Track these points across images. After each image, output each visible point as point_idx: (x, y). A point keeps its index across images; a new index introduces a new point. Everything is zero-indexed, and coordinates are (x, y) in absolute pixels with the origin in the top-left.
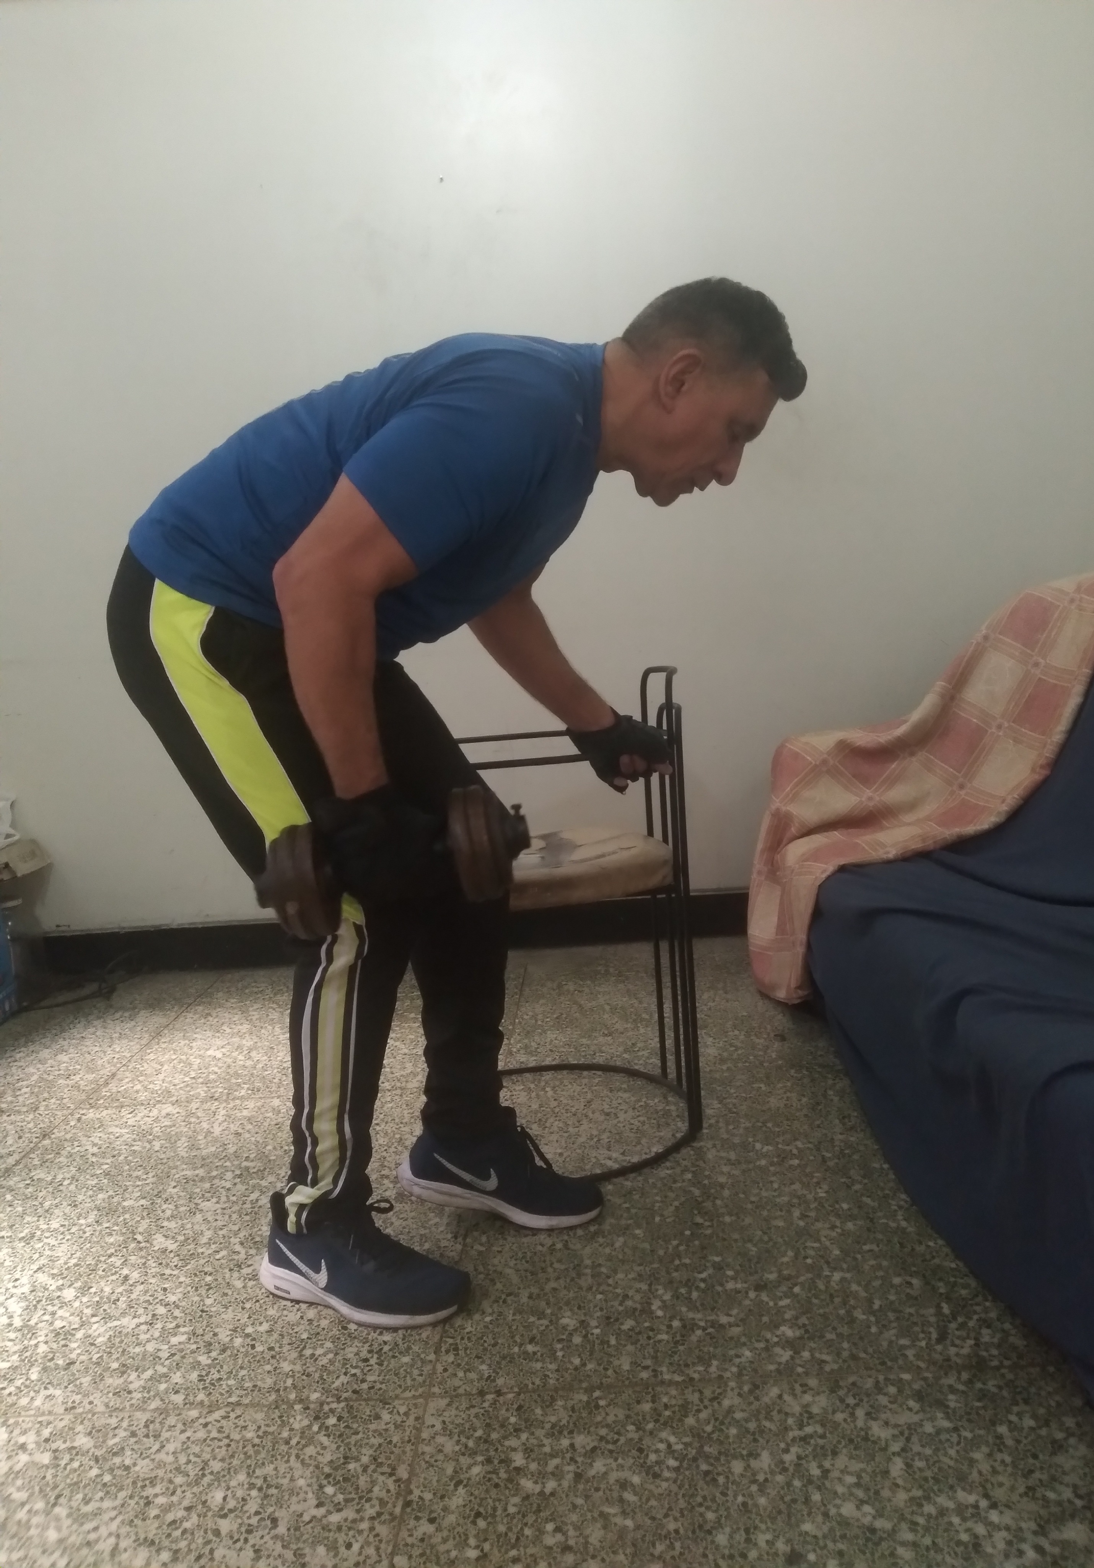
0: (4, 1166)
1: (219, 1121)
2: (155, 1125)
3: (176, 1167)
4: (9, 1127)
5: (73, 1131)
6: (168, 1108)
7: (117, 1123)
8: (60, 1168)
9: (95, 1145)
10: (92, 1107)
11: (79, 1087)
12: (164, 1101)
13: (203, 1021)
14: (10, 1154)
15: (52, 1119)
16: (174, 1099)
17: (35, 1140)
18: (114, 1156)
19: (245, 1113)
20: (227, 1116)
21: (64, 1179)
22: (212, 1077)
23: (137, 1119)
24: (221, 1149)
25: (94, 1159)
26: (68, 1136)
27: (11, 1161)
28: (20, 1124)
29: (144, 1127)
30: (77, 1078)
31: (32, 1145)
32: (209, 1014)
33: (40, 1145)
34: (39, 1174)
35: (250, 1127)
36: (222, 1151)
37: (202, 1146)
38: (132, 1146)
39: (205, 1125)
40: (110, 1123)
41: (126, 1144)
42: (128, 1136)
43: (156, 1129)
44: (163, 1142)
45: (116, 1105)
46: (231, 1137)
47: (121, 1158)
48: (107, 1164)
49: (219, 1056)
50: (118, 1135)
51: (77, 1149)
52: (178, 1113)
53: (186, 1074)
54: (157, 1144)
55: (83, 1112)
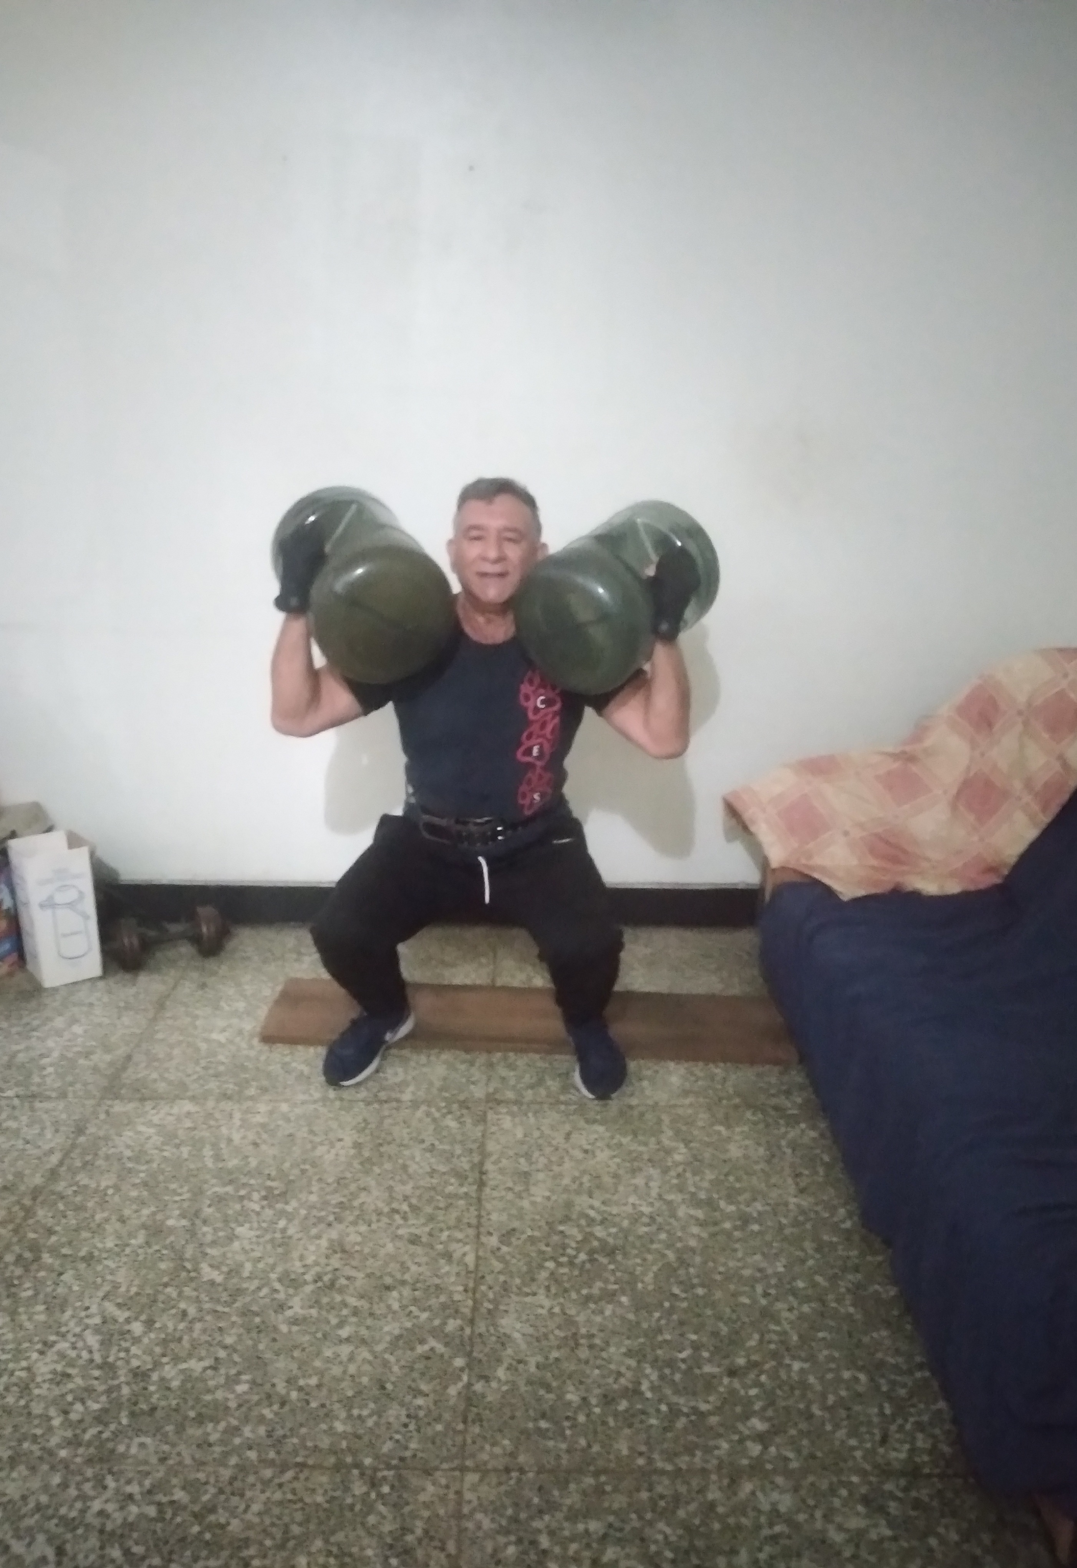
0: (48, 1166)
1: (236, 1127)
2: (179, 1126)
3: (206, 1182)
4: (45, 1117)
5: (105, 1127)
6: (188, 1106)
7: (142, 1120)
8: (102, 1173)
9: (128, 1147)
10: (117, 1098)
11: (98, 1070)
12: (182, 1095)
14: (51, 1151)
15: (83, 1110)
16: (189, 1094)
17: (72, 1136)
18: (147, 1162)
19: (259, 1119)
20: (242, 1120)
21: (108, 1187)
22: (221, 1068)
23: (161, 1116)
24: (242, 1163)
25: (130, 1165)
26: (101, 1133)
27: (54, 1159)
28: (52, 1113)
29: (169, 1128)
30: (95, 1058)
31: (70, 1142)
33: (77, 1142)
34: (83, 1179)
35: (265, 1136)
36: (245, 1165)
37: (226, 1157)
38: (162, 1150)
39: (224, 1131)
40: (136, 1120)
41: (157, 1148)
42: (155, 1138)
43: (180, 1132)
44: (189, 1148)
45: (138, 1096)
46: (251, 1147)
47: (155, 1165)
48: (143, 1172)
49: (223, 1040)
50: (147, 1135)
51: (112, 1150)
52: (197, 1112)
53: (197, 1063)
54: (185, 1151)
55: (109, 1102)
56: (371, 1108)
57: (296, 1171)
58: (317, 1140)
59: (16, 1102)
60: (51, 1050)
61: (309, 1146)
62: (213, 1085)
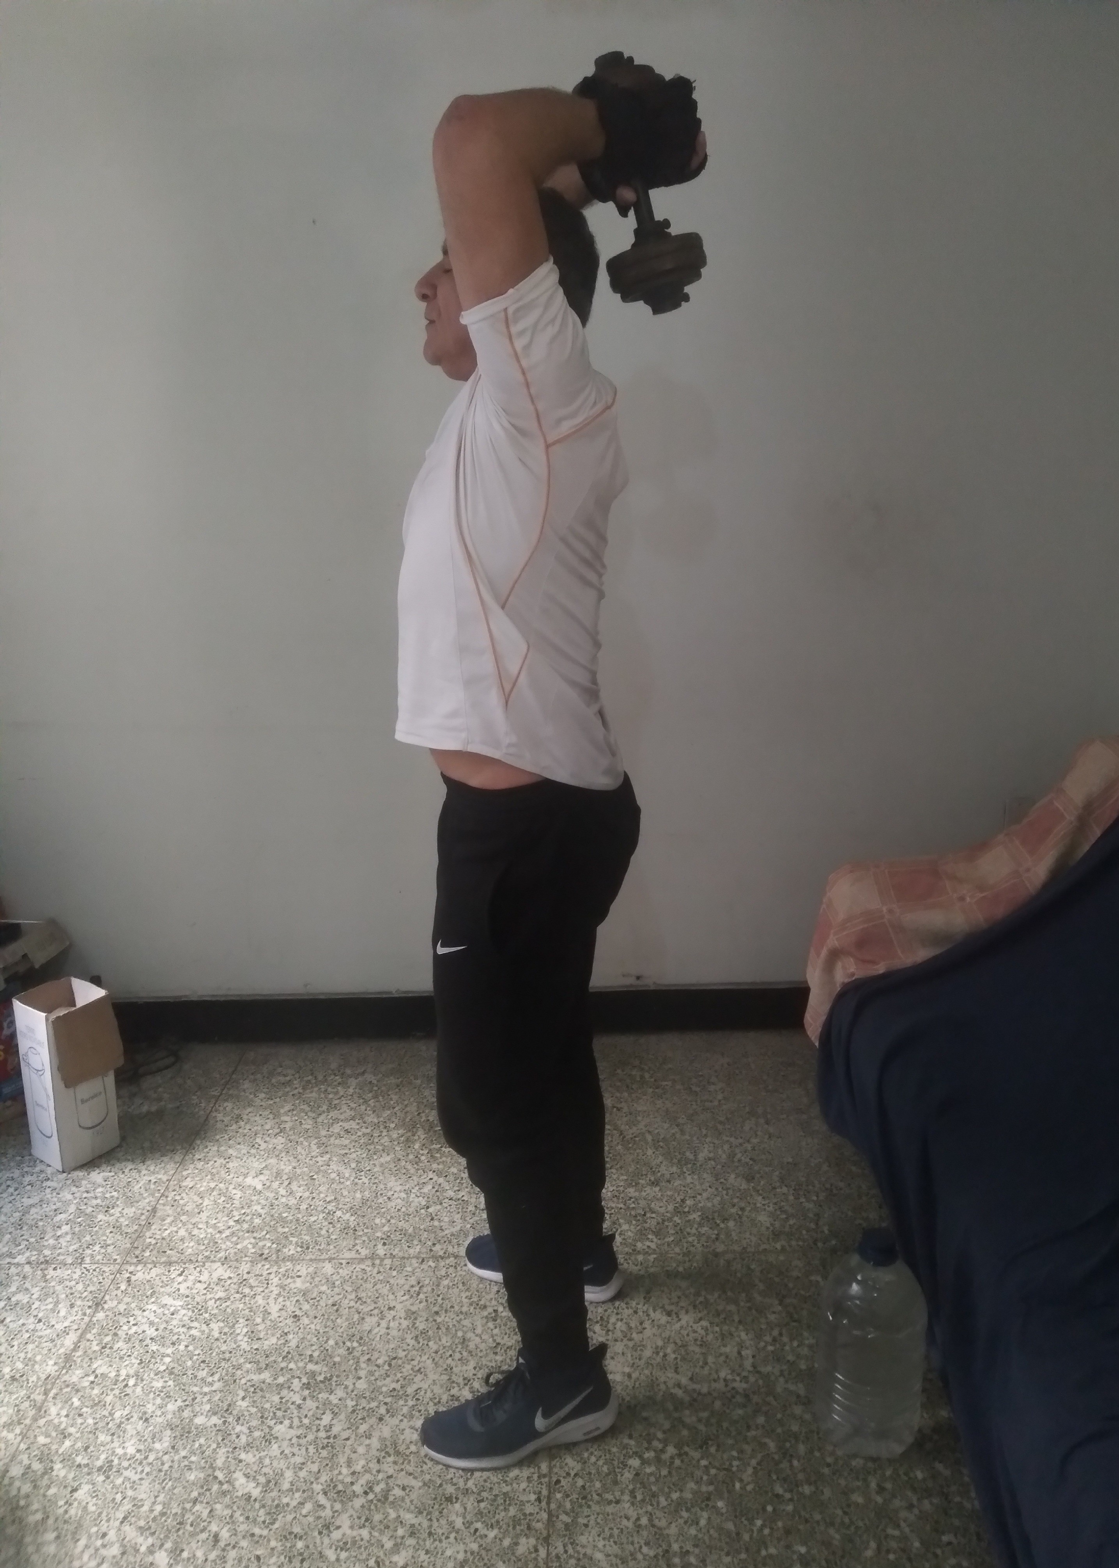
0: (62, 1351)
1: (273, 1296)
2: (209, 1296)
3: (239, 1367)
4: (59, 1288)
5: (127, 1300)
6: (220, 1271)
7: (168, 1289)
8: (121, 1358)
9: (152, 1324)
10: (139, 1262)
11: (120, 1227)
12: (212, 1257)
13: (234, 1127)
14: (66, 1332)
15: (101, 1278)
16: (222, 1254)
17: (88, 1311)
18: (173, 1344)
19: (299, 1284)
20: (281, 1287)
21: (128, 1376)
22: (257, 1221)
23: (189, 1284)
24: (283, 1341)
25: (154, 1347)
26: (122, 1307)
27: (69, 1341)
28: (67, 1283)
29: (198, 1299)
30: (116, 1211)
31: (87, 1319)
32: (239, 1118)
33: (94, 1319)
34: (101, 1366)
35: (306, 1307)
36: (285, 1344)
37: (262, 1336)
38: (189, 1328)
39: (260, 1300)
40: (162, 1290)
41: (184, 1326)
42: (183, 1312)
43: (211, 1303)
44: (222, 1324)
45: (163, 1260)
46: (289, 1321)
47: (182, 1347)
48: (168, 1355)
49: (259, 1187)
50: (172, 1309)
51: (134, 1329)
52: (230, 1278)
53: (230, 1215)
54: (215, 1326)
55: (131, 1269)
56: (424, 1266)
57: (342, 1351)
58: (366, 1309)
59: (27, 1268)
60: (67, 1203)
61: (356, 1317)
62: (247, 1243)
